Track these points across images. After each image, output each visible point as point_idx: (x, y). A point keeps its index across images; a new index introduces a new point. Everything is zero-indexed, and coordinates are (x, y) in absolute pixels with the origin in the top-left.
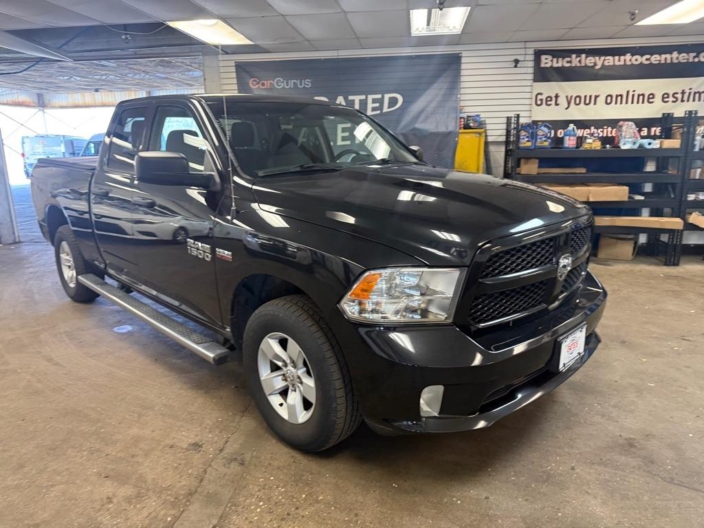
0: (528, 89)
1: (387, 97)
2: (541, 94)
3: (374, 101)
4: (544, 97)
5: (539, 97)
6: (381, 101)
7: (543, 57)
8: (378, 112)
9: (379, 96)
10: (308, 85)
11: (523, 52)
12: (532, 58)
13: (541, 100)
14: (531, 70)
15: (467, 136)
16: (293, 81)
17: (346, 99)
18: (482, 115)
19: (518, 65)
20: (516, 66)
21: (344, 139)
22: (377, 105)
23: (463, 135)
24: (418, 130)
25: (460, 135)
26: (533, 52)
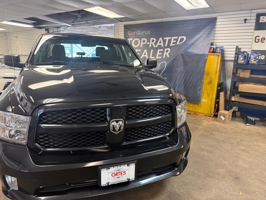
0: (251, 34)
1: (180, 38)
2: (259, 36)
3: (174, 40)
4: (260, 38)
5: (257, 38)
6: (177, 40)
7: (261, 17)
8: (175, 44)
9: (177, 38)
10: (149, 33)
11: (249, 15)
12: (255, 18)
13: (259, 40)
14: (254, 24)
15: (212, 56)
16: (143, 32)
17: (163, 39)
18: (225, 47)
19: (247, 22)
20: (245, 23)
21: (159, 56)
22: (175, 41)
23: (210, 56)
24: (189, 52)
25: (208, 56)
26: (256, 15)
